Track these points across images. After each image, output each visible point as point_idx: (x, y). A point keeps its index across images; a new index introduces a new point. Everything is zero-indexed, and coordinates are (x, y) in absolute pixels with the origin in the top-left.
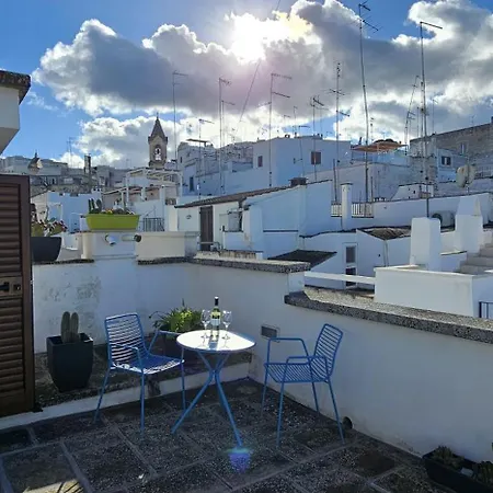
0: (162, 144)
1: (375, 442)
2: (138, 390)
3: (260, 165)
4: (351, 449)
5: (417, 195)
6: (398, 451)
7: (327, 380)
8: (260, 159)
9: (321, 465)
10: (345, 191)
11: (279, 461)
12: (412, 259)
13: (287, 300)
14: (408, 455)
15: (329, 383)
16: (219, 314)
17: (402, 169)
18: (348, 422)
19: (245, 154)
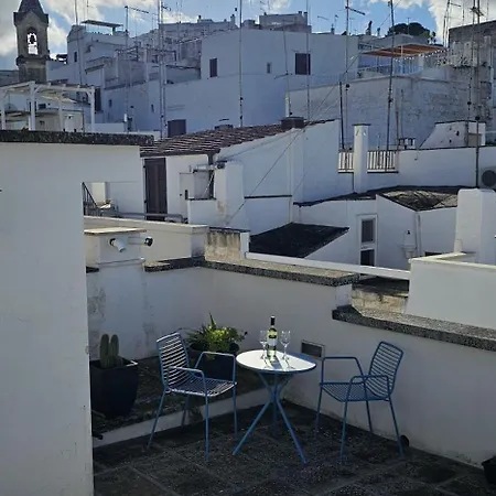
0: (38, 27)
1: (434, 457)
2: (181, 414)
3: (213, 73)
4: (411, 463)
5: (461, 137)
6: (457, 464)
7: (388, 398)
8: (213, 63)
9: (387, 476)
10: (359, 135)
11: (346, 475)
12: (457, 245)
13: (336, 315)
14: (467, 466)
15: (390, 401)
16: (276, 334)
17: (439, 86)
18: (404, 440)
19: (184, 52)
